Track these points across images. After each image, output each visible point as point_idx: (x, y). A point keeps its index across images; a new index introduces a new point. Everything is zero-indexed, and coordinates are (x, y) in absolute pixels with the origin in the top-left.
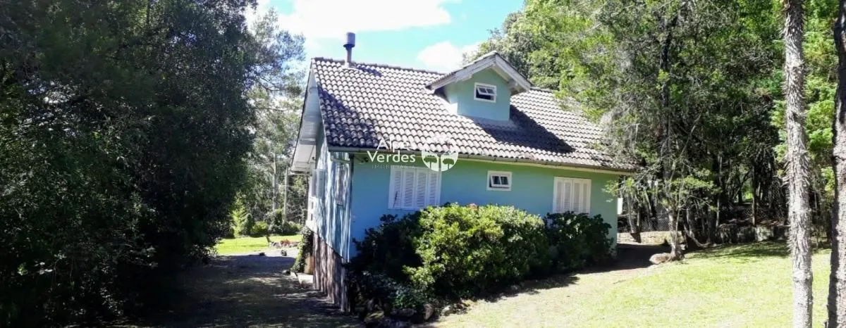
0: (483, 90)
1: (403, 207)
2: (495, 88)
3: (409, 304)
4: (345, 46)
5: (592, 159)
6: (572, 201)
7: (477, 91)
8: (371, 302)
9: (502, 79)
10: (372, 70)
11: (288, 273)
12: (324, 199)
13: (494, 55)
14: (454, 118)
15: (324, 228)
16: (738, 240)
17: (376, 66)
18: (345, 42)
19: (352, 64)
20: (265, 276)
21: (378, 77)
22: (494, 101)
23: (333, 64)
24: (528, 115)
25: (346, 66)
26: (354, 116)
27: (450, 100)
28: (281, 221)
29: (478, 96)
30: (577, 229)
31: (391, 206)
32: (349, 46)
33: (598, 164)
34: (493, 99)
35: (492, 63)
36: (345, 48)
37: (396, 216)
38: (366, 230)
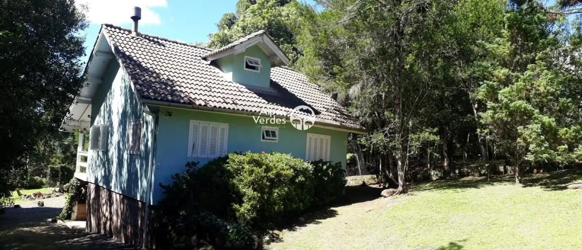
0: (251, 62)
1: (199, 155)
2: (259, 61)
3: (242, 236)
4: (132, 18)
5: (334, 120)
6: (318, 152)
7: (246, 63)
8: (194, 238)
9: (264, 53)
10: (155, 41)
11: (55, 221)
12: (106, 152)
13: (263, 34)
14: (230, 84)
15: (107, 179)
16: (418, 180)
17: (158, 38)
18: (133, 14)
19: (138, 34)
20: (32, 226)
21: (162, 47)
22: (259, 71)
23: (122, 32)
24: (282, 85)
25: (134, 34)
26: (154, 75)
27: (224, 70)
28: (27, 176)
29: (248, 66)
30: (330, 173)
31: (189, 154)
32: (136, 18)
33: (338, 124)
34: (257, 70)
35: (260, 40)
36: (132, 20)
37: (198, 162)
38: (172, 175)
